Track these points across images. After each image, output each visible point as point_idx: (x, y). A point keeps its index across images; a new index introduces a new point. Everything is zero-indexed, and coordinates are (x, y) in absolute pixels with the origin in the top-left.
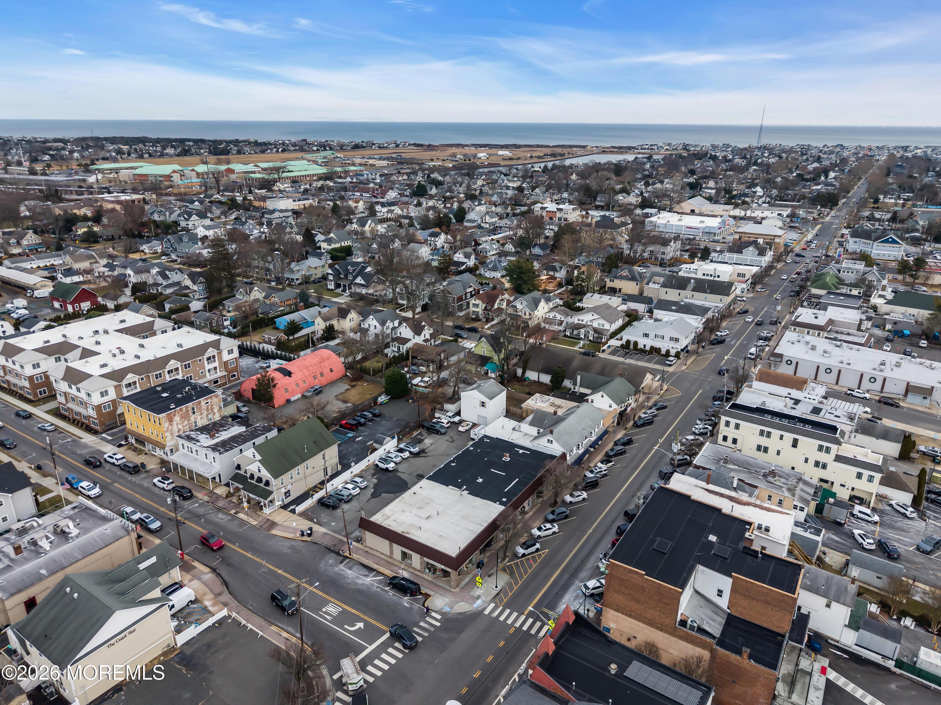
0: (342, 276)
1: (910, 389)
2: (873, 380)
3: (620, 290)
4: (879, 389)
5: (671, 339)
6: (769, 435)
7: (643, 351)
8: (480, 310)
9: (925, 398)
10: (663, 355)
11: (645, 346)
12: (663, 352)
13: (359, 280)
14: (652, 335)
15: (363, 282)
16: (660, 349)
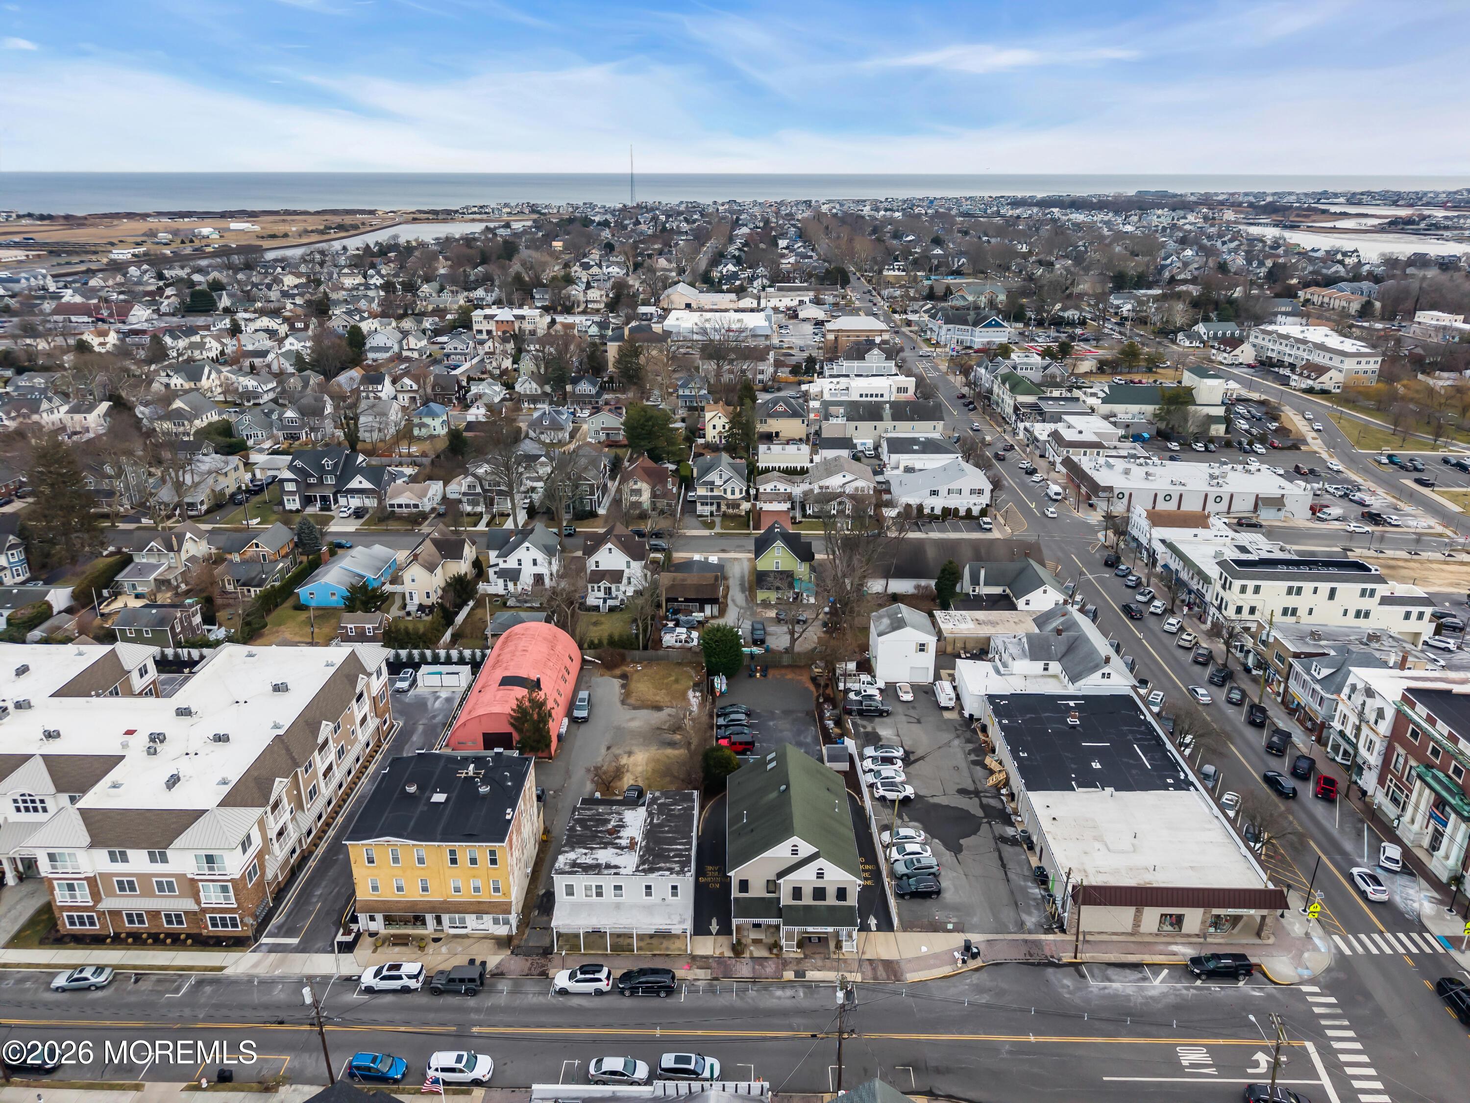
0: (312, 480)
1: (1259, 502)
2: (1218, 499)
3: (777, 434)
4: (1226, 509)
5: (972, 492)
6: (1299, 591)
7: (933, 518)
8: (645, 498)
9: (1279, 510)
10: (962, 518)
11: (933, 509)
12: (962, 513)
13: (358, 482)
14: (943, 491)
15: (366, 485)
16: (956, 510)
